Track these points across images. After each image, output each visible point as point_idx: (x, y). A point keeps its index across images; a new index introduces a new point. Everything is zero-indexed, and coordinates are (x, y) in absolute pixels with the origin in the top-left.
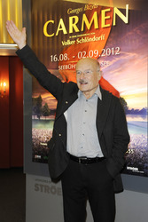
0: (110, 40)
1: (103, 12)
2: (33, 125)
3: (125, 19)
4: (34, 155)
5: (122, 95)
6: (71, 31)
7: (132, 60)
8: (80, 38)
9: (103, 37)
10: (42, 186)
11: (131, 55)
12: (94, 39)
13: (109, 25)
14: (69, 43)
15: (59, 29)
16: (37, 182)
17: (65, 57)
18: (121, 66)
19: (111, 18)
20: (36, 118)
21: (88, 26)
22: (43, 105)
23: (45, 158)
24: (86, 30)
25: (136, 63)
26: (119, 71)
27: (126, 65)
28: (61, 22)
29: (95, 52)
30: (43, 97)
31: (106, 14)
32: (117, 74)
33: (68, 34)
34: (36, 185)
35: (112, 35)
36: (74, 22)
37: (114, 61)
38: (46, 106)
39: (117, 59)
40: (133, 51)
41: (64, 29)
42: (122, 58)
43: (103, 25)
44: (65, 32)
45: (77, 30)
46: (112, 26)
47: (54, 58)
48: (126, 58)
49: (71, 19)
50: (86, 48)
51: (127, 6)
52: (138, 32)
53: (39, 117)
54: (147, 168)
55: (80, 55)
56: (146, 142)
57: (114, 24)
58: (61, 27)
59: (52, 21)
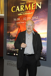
0: (35, 14)
1: (32, 4)
2: (7, 43)
3: (40, 7)
4: (7, 53)
7: (42, 21)
9: (32, 13)
10: (9, 63)
11: (42, 19)
12: (29, 13)
13: (34, 9)
14: (20, 14)
16: (8, 62)
17: (19, 19)
18: (38, 23)
19: (35, 7)
20: (8, 40)
22: (11, 36)
23: (11, 54)
24: (26, 10)
25: (43, 22)
26: (37, 25)
27: (40, 23)
28: (18, 7)
29: (29, 18)
30: (11, 33)
31: (34, 5)
33: (20, 11)
34: (7, 63)
36: (22, 7)
37: (36, 21)
39: (37, 21)
40: (42, 18)
41: (19, 9)
42: (39, 20)
43: (32, 9)
45: (23, 10)
47: (15, 20)
48: (40, 20)
49: (21, 6)
50: (26, 16)
51: (41, 2)
52: (44, 11)
53: (9, 40)
54: (46, 58)
55: (24, 19)
56: (46, 49)
57: (36, 9)
58: (18, 9)
59: (15, 7)
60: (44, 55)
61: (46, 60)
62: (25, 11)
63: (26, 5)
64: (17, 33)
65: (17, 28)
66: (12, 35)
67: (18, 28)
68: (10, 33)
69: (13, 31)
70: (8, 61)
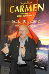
0: (36, 17)
1: (34, 5)
3: (43, 9)
4: (4, 59)
5: (39, 39)
6: (21, 11)
7: (44, 26)
8: (24, 15)
9: (33, 15)
11: (44, 24)
12: (30, 16)
13: (36, 11)
14: (20, 16)
15: (16, 10)
17: (18, 21)
18: (40, 28)
19: (37, 8)
21: (28, 10)
22: (8, 40)
23: (8, 60)
24: (27, 12)
25: (46, 27)
26: (39, 30)
27: (42, 27)
28: (17, 7)
29: (30, 21)
30: (9, 36)
32: (38, 30)
34: (5, 70)
35: (37, 15)
36: (22, 8)
37: (37, 25)
38: (10, 40)
39: (39, 25)
42: (40, 24)
43: (34, 10)
44: (18, 12)
45: (23, 11)
46: (37, 11)
48: (42, 24)
49: (21, 6)
50: (26, 19)
51: (44, 4)
52: (47, 15)
54: (47, 67)
55: (24, 21)
56: (48, 58)
57: (38, 11)
58: (17, 9)
59: (14, 7)
60: (45, 64)
61: (46, 70)
62: (25, 13)
63: (26, 6)
64: (15, 37)
65: (15, 32)
66: (10, 39)
67: (17, 32)
68: (7, 37)
69: (11, 35)
70: (5, 68)
